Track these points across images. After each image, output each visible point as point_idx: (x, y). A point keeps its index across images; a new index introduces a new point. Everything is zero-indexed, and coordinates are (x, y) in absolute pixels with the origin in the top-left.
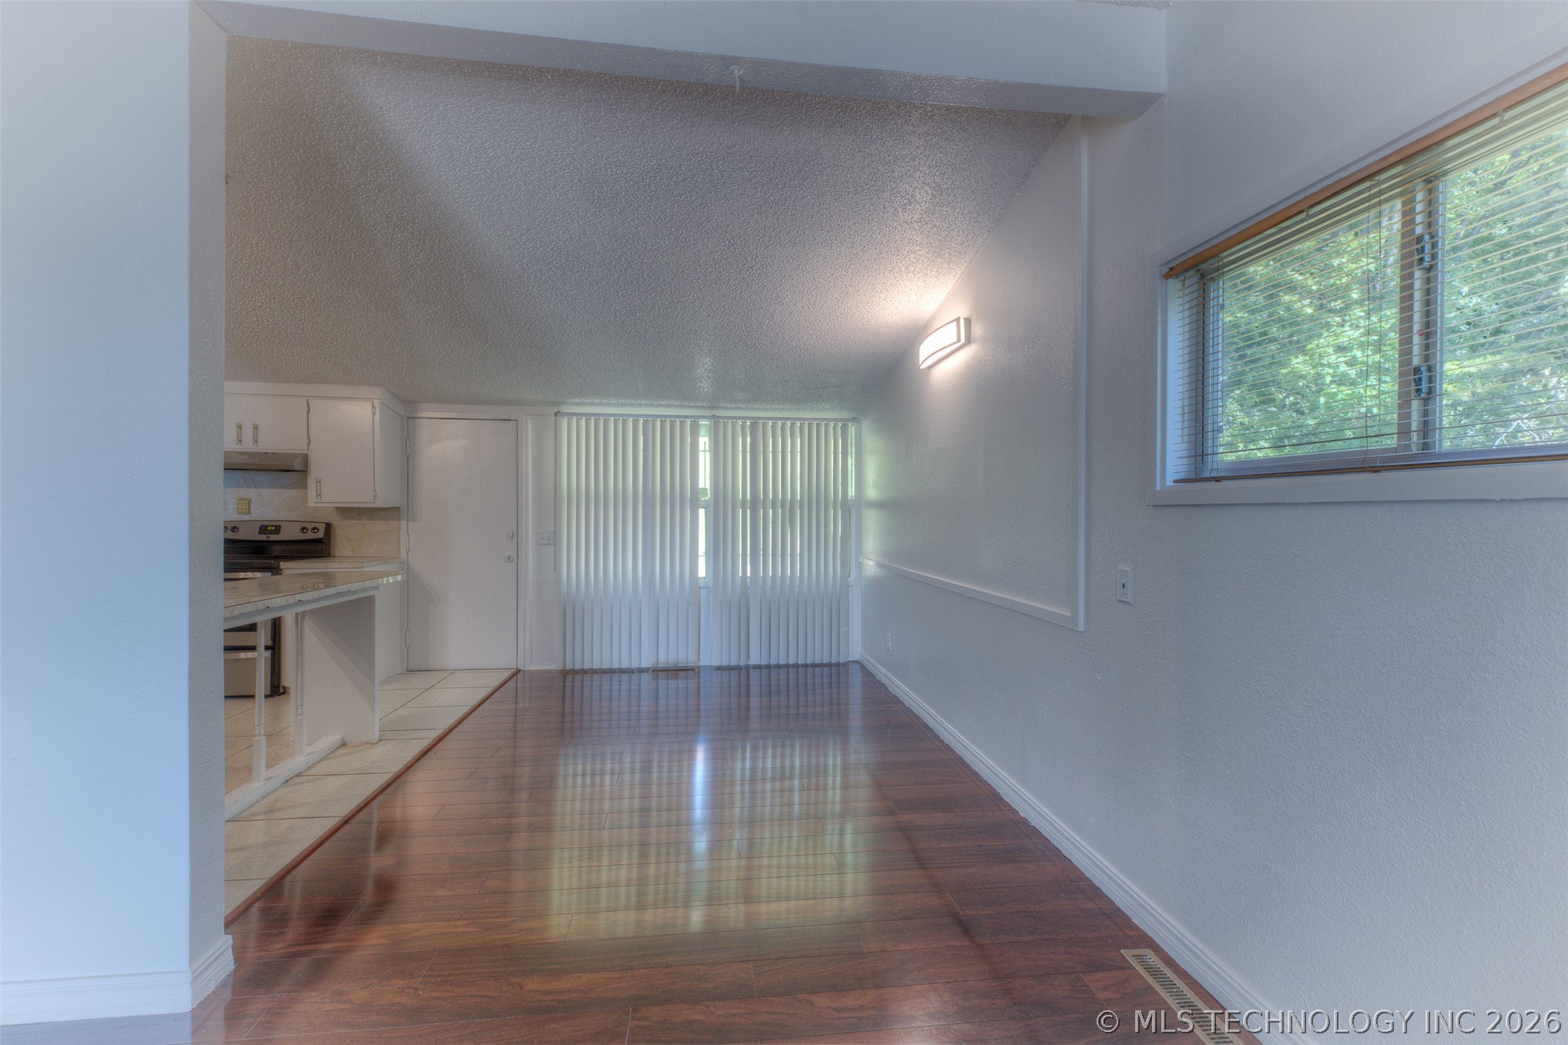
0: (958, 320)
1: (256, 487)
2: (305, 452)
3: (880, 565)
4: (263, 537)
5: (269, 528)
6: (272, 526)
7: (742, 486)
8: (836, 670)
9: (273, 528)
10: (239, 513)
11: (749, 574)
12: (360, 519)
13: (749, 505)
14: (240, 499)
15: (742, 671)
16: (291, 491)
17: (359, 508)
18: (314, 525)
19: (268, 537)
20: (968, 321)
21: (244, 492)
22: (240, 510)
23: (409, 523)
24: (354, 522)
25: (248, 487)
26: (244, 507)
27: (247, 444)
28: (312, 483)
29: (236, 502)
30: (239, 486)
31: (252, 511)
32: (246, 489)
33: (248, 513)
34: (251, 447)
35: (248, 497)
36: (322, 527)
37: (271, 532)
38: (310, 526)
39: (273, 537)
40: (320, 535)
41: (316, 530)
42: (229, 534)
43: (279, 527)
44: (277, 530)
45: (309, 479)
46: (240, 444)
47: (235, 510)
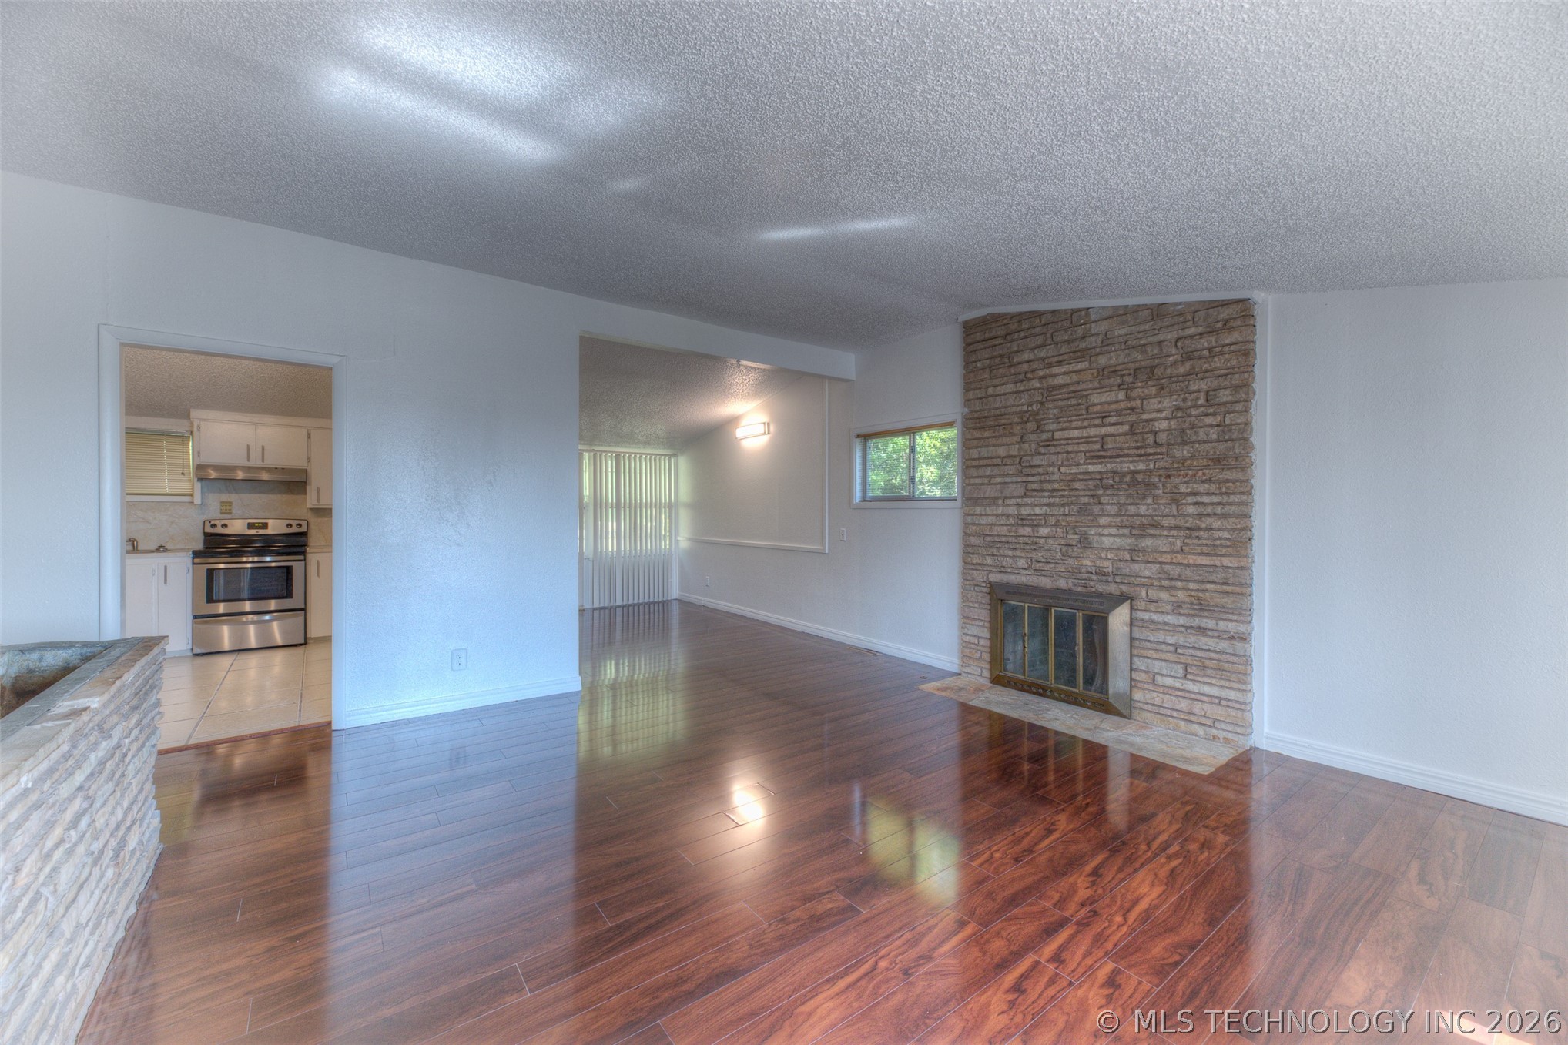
0: (764, 423)
1: (236, 493)
2: (306, 468)
3: (690, 539)
4: (253, 532)
5: (256, 524)
6: (259, 523)
7: (611, 497)
8: (665, 604)
9: (261, 525)
10: (222, 513)
11: (615, 549)
13: (614, 505)
14: (222, 502)
15: (610, 611)
16: (270, 496)
18: (298, 522)
19: (257, 532)
20: (768, 424)
21: (225, 497)
22: (224, 511)
24: (325, 519)
25: (230, 492)
26: (228, 508)
27: (255, 461)
28: (311, 491)
29: (219, 504)
30: (221, 492)
31: (234, 512)
32: (228, 495)
33: (230, 513)
34: (259, 463)
35: (229, 500)
36: (304, 523)
37: (259, 528)
38: (294, 523)
39: (261, 532)
40: (303, 529)
41: (300, 525)
42: (219, 530)
43: (267, 524)
44: (265, 526)
45: (308, 488)
46: (248, 460)
47: (219, 511)
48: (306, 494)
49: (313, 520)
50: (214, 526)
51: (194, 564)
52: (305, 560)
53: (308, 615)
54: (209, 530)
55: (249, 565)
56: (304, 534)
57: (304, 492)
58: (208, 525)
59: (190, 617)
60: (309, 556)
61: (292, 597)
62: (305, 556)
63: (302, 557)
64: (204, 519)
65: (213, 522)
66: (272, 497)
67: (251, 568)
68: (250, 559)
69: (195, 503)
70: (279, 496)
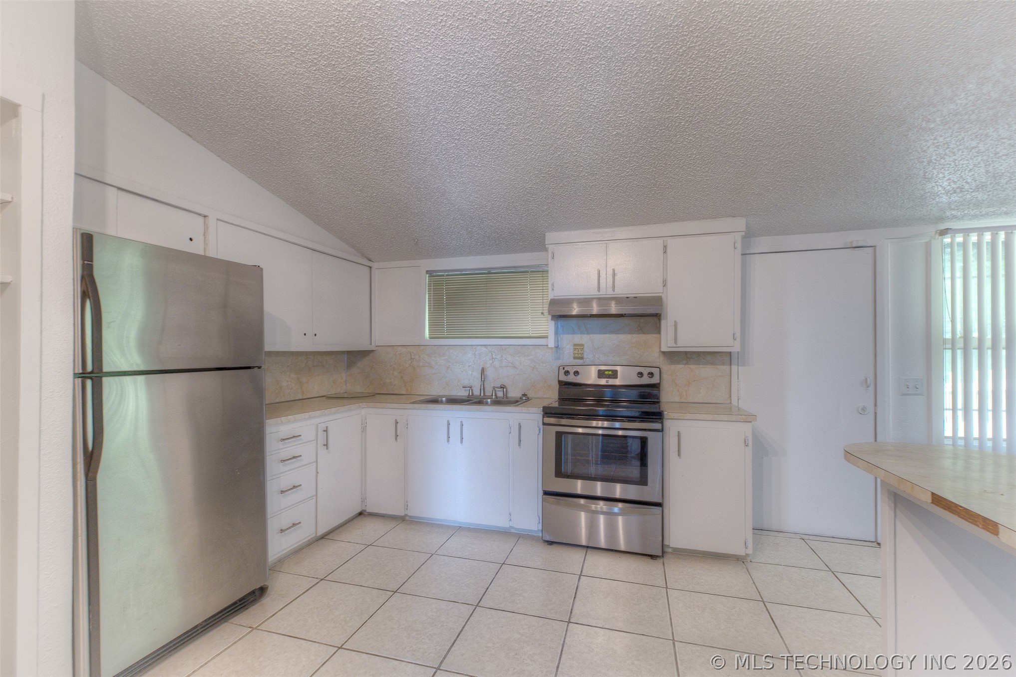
1: (588, 333)
2: (660, 295)
4: (603, 382)
5: (607, 373)
6: (609, 371)
9: (610, 373)
10: (575, 358)
12: (687, 363)
14: (575, 345)
16: (620, 336)
17: (686, 353)
18: (649, 370)
19: (607, 382)
21: (579, 338)
22: (576, 355)
23: (739, 367)
24: (681, 366)
25: (582, 333)
26: (580, 352)
27: (606, 291)
28: (666, 325)
29: (572, 347)
30: (574, 333)
31: (585, 356)
32: (580, 335)
33: (582, 358)
34: (610, 292)
35: (581, 343)
36: (656, 371)
37: (609, 377)
38: (645, 371)
39: (612, 382)
40: (655, 380)
41: (651, 375)
42: (571, 378)
43: (616, 371)
44: (614, 374)
45: (663, 322)
46: (599, 291)
47: (572, 355)
48: (659, 332)
49: (667, 368)
50: (567, 373)
51: (544, 424)
52: (662, 430)
53: (666, 511)
54: (563, 378)
55: (600, 432)
56: (656, 386)
57: (658, 330)
58: (562, 372)
59: (541, 493)
60: (667, 423)
61: (647, 485)
62: (662, 423)
63: (657, 426)
64: (559, 365)
65: (566, 369)
66: (623, 337)
67: (603, 435)
68: (600, 424)
69: (549, 346)
70: (629, 336)
